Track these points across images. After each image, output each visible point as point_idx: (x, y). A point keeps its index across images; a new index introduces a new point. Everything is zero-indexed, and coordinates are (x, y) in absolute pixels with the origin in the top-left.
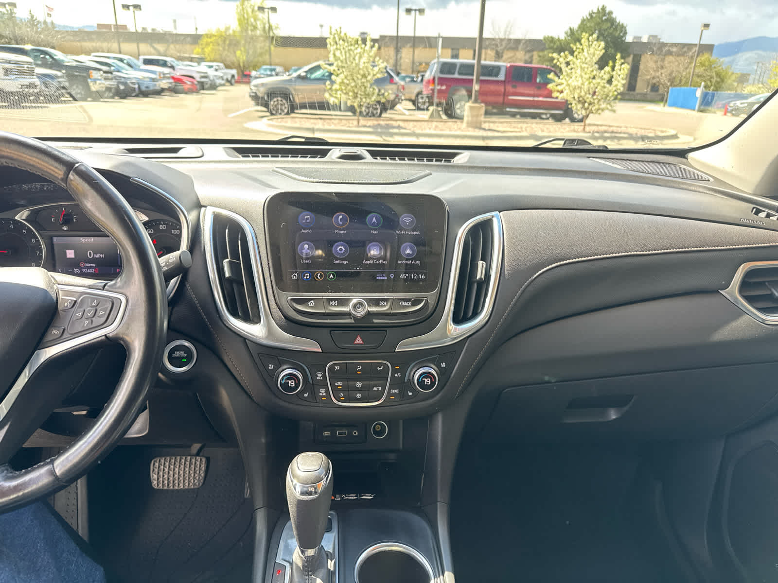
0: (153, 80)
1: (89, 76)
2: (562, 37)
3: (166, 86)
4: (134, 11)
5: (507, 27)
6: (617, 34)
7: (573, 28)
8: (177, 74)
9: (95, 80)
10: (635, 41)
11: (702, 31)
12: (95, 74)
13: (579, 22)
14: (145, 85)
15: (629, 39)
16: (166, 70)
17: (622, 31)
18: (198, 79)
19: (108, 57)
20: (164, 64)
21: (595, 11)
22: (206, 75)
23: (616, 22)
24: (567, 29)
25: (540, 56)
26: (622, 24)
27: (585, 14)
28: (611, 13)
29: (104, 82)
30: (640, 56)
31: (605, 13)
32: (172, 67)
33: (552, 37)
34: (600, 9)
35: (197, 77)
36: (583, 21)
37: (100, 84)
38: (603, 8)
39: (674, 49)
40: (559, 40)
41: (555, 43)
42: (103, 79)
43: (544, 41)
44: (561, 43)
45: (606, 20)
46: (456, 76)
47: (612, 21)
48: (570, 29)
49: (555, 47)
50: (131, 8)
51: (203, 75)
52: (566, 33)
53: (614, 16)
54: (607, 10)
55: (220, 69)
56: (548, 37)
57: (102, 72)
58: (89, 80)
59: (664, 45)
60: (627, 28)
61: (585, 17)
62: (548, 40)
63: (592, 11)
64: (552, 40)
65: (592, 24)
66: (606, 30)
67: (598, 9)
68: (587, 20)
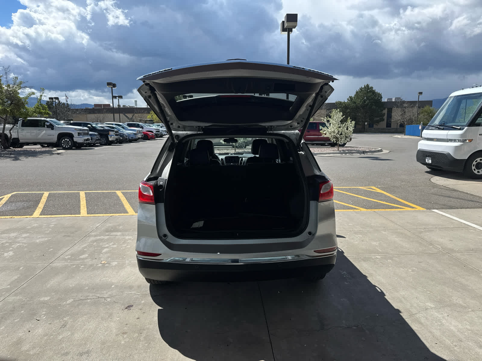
0: (135, 134)
1: (108, 134)
2: (346, 101)
3: (140, 137)
4: (118, 99)
6: (377, 98)
7: (352, 97)
8: (145, 130)
9: (111, 136)
10: (387, 101)
11: (419, 96)
12: (111, 133)
13: (355, 93)
14: (131, 137)
15: (384, 100)
16: (140, 129)
17: (379, 97)
18: (155, 133)
19: (112, 124)
20: (138, 126)
21: (363, 87)
22: (159, 130)
24: (348, 97)
26: (379, 93)
27: (358, 89)
28: (372, 88)
29: (115, 136)
30: (391, 109)
31: (369, 88)
32: (142, 127)
35: (154, 132)
36: (357, 92)
37: (113, 137)
38: (368, 86)
40: (344, 103)
41: (342, 105)
42: (115, 135)
45: (370, 91)
47: (374, 92)
48: (350, 97)
50: (117, 98)
51: (157, 130)
53: (374, 89)
54: (370, 86)
55: (163, 127)
57: (114, 132)
58: (109, 136)
60: (382, 95)
61: (358, 91)
62: (338, 103)
63: (361, 87)
64: (340, 103)
65: (362, 94)
66: (370, 96)
67: (365, 86)
68: (359, 92)
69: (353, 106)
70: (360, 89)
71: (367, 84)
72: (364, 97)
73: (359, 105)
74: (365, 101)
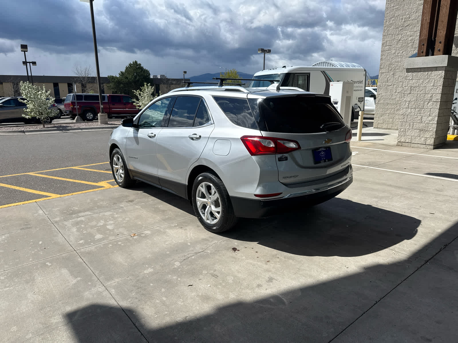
2: (118, 76)
5: (86, 70)
6: (146, 75)
7: (123, 72)
10: (154, 77)
11: (184, 75)
13: (125, 69)
15: (152, 77)
17: (148, 73)
23: (144, 69)
24: (119, 72)
25: (108, 87)
26: (147, 70)
27: (127, 65)
28: (140, 64)
30: (159, 85)
31: (137, 64)
33: (112, 76)
34: (134, 62)
36: (127, 68)
38: (136, 62)
39: (174, 82)
40: (116, 77)
41: (115, 79)
43: (108, 78)
44: (118, 79)
45: (139, 68)
46: (83, 101)
47: (142, 68)
48: (121, 72)
49: (115, 81)
52: (119, 74)
53: (142, 66)
56: (110, 76)
59: (169, 80)
60: (150, 72)
61: (127, 66)
62: (111, 78)
63: (130, 63)
64: (112, 77)
65: (132, 70)
66: (140, 72)
67: (133, 62)
68: (129, 68)
69: (126, 81)
70: (129, 65)
71: (136, 61)
72: (134, 73)
73: (131, 80)
74: (136, 77)
